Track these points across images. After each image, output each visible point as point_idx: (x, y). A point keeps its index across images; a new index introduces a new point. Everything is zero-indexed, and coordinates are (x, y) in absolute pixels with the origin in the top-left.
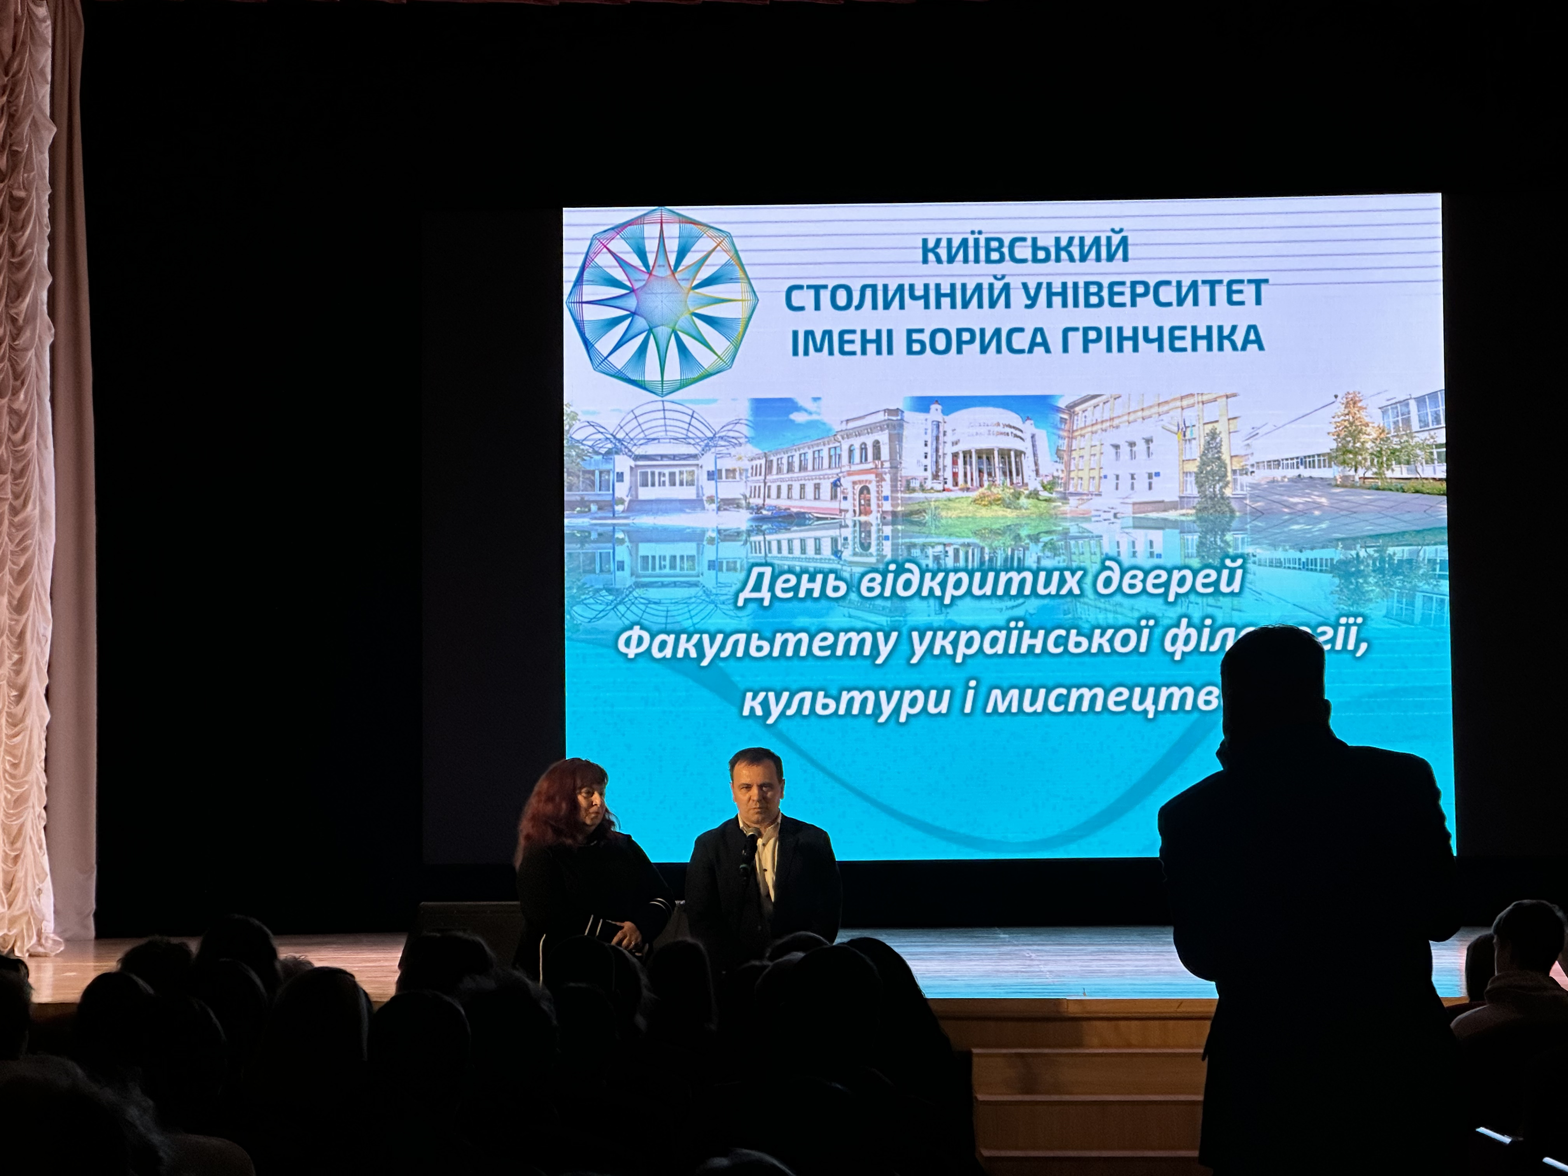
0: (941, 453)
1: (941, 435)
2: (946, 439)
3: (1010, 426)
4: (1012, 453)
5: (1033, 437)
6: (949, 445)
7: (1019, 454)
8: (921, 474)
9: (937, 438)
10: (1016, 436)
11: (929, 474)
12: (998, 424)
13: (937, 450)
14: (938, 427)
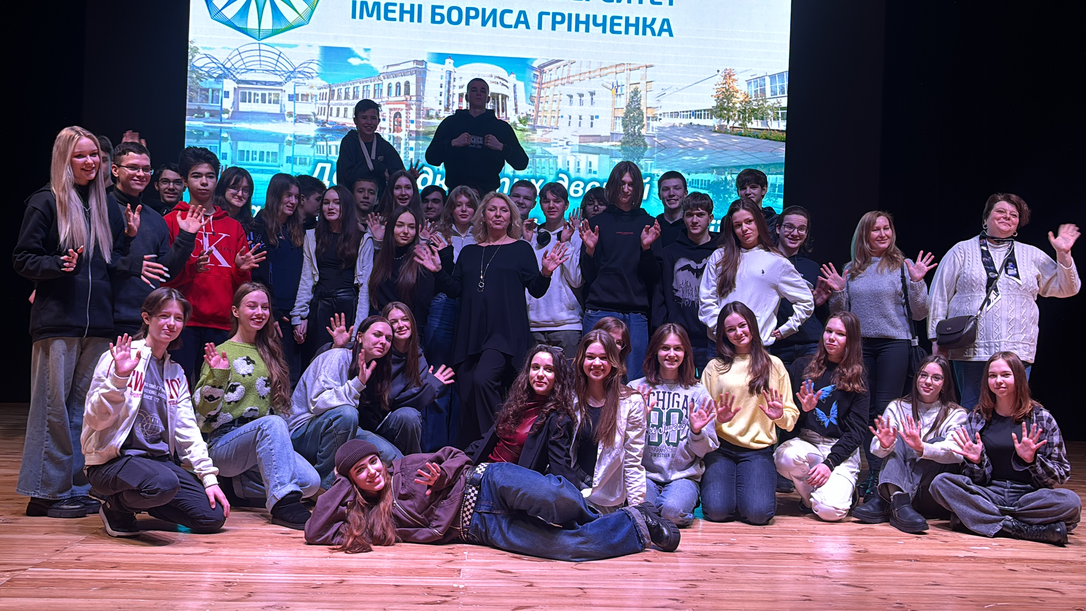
0: (451, 93)
1: (452, 80)
2: (455, 84)
3: (499, 78)
4: (500, 97)
5: (515, 86)
6: (457, 87)
7: (505, 97)
8: (437, 107)
9: (449, 82)
10: (503, 85)
11: (442, 107)
12: (492, 76)
13: (449, 91)
14: (450, 75)
